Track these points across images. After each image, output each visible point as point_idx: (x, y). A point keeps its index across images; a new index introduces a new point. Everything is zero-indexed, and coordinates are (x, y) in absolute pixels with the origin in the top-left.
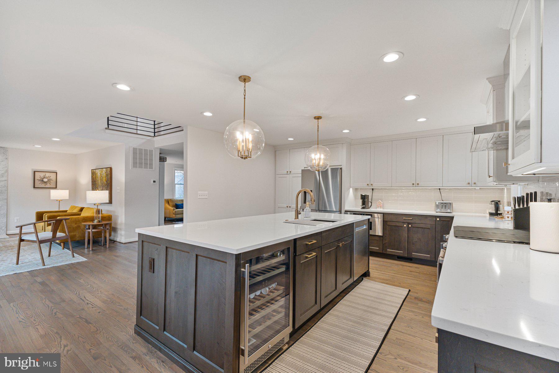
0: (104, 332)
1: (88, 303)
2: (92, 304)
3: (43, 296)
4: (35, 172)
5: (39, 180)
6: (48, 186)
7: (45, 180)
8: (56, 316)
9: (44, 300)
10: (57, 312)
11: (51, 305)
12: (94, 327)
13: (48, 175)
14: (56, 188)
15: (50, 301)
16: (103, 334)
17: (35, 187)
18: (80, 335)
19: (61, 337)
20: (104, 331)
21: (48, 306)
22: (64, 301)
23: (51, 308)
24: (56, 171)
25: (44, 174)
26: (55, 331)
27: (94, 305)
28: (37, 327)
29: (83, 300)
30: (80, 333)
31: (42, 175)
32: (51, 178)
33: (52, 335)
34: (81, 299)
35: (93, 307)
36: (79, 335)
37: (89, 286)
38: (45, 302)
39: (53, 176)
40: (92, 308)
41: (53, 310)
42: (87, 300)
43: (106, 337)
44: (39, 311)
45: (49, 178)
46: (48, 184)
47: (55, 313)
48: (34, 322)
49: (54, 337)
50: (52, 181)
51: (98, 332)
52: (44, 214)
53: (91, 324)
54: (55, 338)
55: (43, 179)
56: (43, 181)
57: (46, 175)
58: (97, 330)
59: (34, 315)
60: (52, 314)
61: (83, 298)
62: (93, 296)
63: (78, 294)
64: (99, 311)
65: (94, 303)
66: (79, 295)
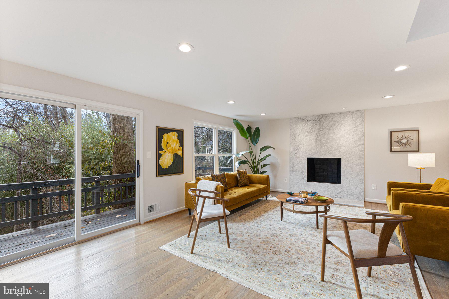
4: (391, 132)
5: (397, 142)
6: (408, 148)
7: (404, 141)
13: (407, 134)
14: (418, 151)
17: (392, 150)
24: (419, 128)
25: (402, 133)
31: (400, 135)
32: (412, 138)
39: (414, 136)
45: (408, 139)
46: (408, 146)
50: (412, 143)
55: (401, 140)
56: (401, 142)
57: (405, 135)
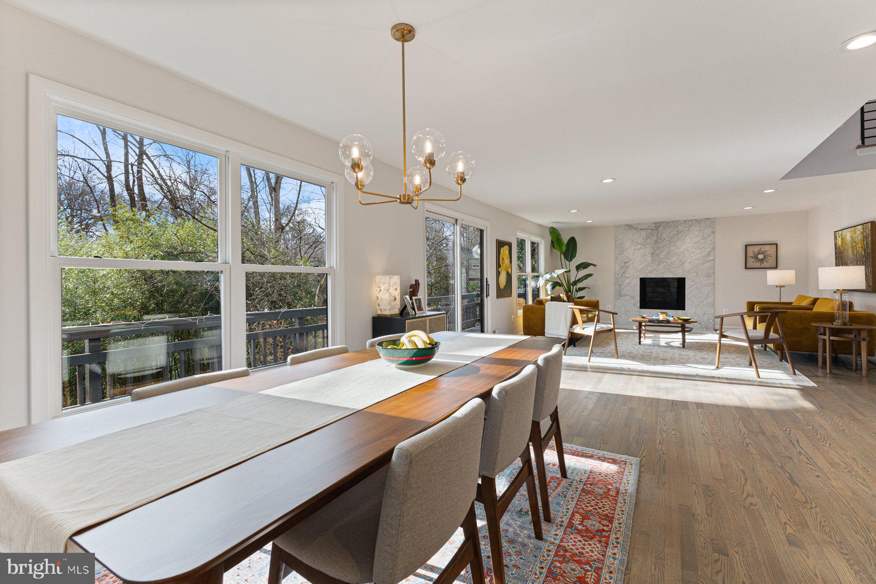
0: (819, 512)
1: (800, 453)
2: (808, 457)
3: (737, 415)
4: (746, 246)
5: (752, 258)
6: (765, 264)
7: (761, 257)
8: (747, 449)
9: (738, 420)
10: (750, 443)
11: (744, 430)
12: (803, 494)
13: (764, 248)
14: (777, 267)
15: (745, 426)
16: (816, 514)
17: (747, 267)
18: (775, 494)
19: (746, 480)
20: (818, 509)
21: (741, 431)
22: (764, 433)
23: (744, 435)
24: (777, 241)
25: (759, 247)
26: (741, 467)
27: (812, 461)
28: (720, 450)
29: (794, 445)
30: (776, 490)
31: (756, 249)
32: (769, 253)
33: (736, 470)
34: (791, 441)
35: (808, 461)
36: (774, 492)
37: (811, 428)
38: (738, 423)
39: (771, 250)
40: (807, 463)
41: (744, 439)
42: (801, 448)
43: (820, 523)
44: (728, 432)
45: (765, 254)
47: (747, 444)
48: (718, 443)
49: (737, 475)
50: (770, 258)
51: (809, 506)
52: (756, 306)
53: (798, 486)
54: (739, 476)
55: (757, 255)
56: (757, 258)
57: (762, 250)
58: (807, 502)
59: (720, 433)
60: (743, 442)
61: (795, 442)
62: (813, 445)
63: (788, 432)
64: (818, 474)
65: (811, 456)
66: (790, 433)
